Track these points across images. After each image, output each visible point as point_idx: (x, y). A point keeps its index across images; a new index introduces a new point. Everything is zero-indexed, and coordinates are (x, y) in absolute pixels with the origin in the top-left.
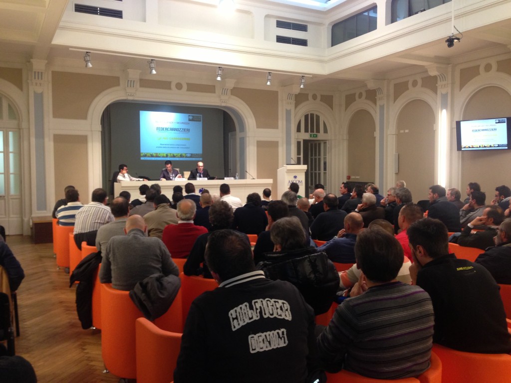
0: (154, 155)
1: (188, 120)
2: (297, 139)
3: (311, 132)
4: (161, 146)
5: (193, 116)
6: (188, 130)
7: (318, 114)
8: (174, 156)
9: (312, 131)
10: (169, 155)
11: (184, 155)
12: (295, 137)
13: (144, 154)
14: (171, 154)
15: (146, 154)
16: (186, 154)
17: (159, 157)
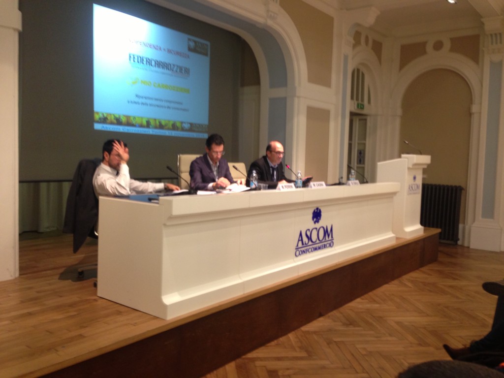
0: (124, 120)
1: (187, 47)
4: (137, 100)
5: (195, 42)
6: (187, 71)
7: (364, 70)
8: (161, 127)
9: (357, 97)
10: (152, 122)
11: (178, 125)
12: (349, 105)
13: (101, 115)
14: (155, 120)
15: (105, 115)
16: (182, 123)
17: (133, 125)
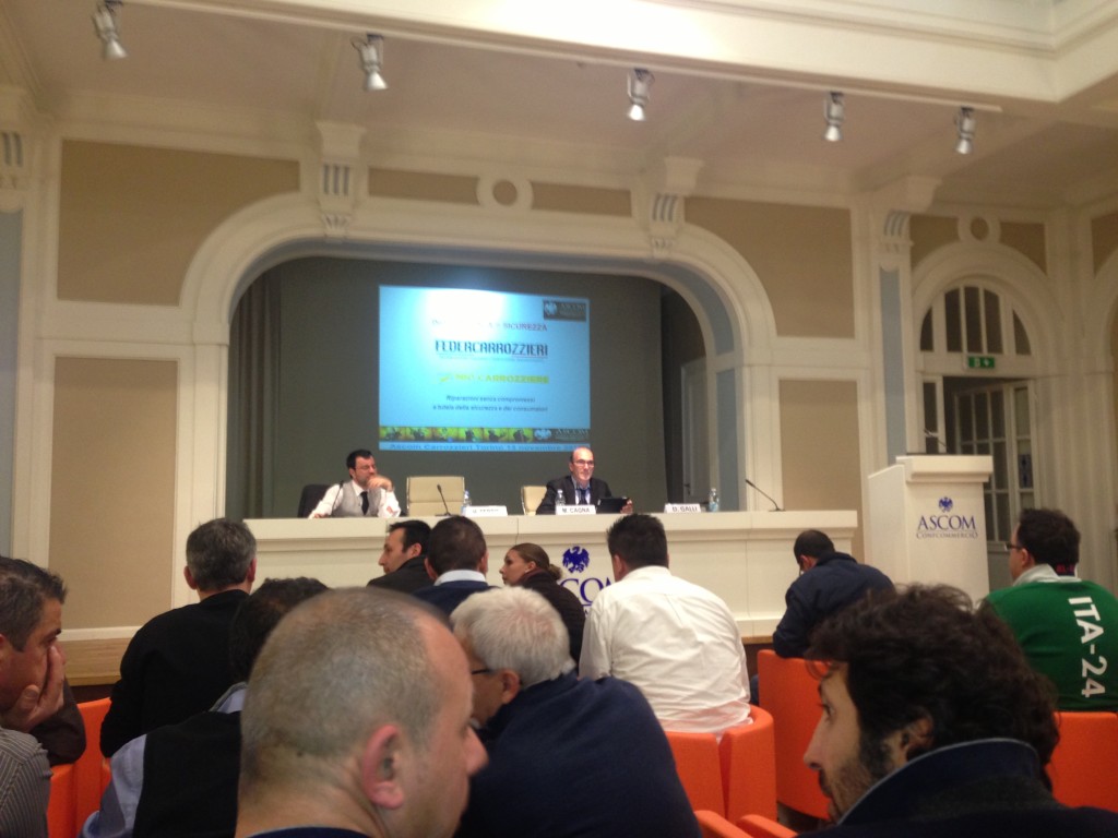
0: (427, 433)
1: (541, 314)
2: (923, 373)
3: (970, 349)
4: (449, 403)
5: (558, 304)
6: (543, 350)
7: (993, 288)
8: (493, 438)
9: (974, 345)
10: (477, 433)
11: (527, 433)
12: (915, 367)
13: (390, 430)
14: (482, 429)
15: (396, 430)
16: (534, 430)
17: (443, 440)
